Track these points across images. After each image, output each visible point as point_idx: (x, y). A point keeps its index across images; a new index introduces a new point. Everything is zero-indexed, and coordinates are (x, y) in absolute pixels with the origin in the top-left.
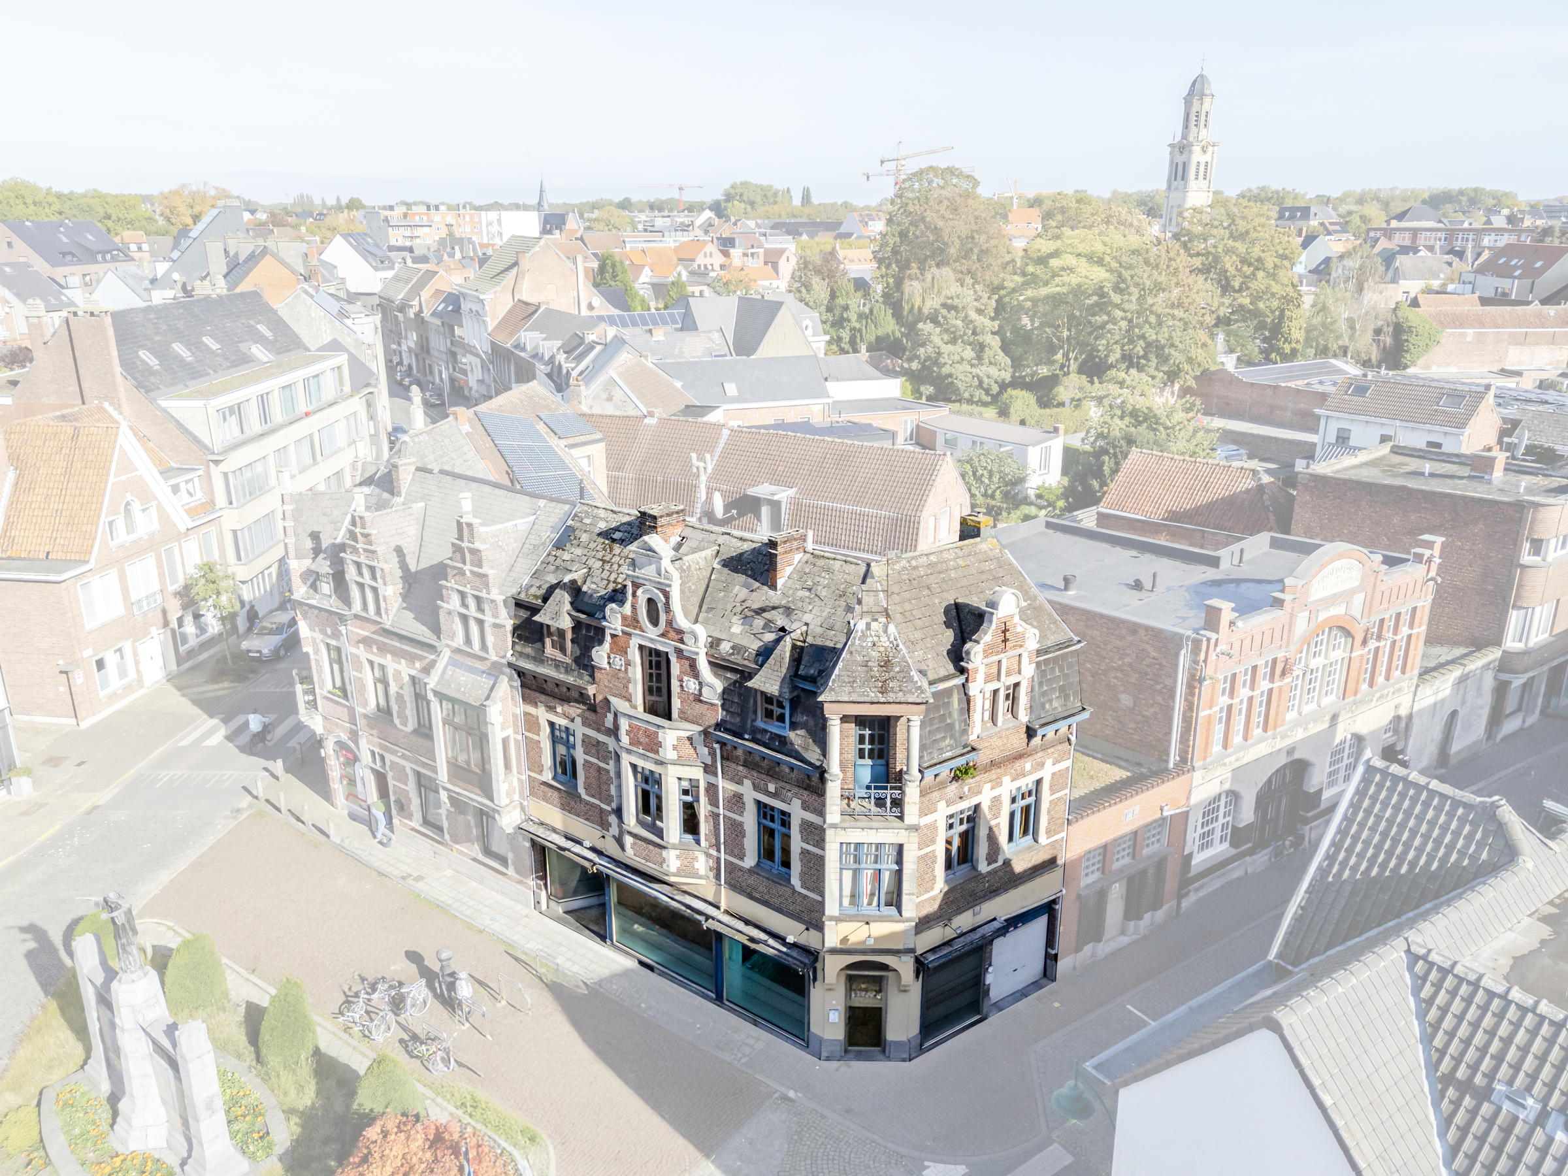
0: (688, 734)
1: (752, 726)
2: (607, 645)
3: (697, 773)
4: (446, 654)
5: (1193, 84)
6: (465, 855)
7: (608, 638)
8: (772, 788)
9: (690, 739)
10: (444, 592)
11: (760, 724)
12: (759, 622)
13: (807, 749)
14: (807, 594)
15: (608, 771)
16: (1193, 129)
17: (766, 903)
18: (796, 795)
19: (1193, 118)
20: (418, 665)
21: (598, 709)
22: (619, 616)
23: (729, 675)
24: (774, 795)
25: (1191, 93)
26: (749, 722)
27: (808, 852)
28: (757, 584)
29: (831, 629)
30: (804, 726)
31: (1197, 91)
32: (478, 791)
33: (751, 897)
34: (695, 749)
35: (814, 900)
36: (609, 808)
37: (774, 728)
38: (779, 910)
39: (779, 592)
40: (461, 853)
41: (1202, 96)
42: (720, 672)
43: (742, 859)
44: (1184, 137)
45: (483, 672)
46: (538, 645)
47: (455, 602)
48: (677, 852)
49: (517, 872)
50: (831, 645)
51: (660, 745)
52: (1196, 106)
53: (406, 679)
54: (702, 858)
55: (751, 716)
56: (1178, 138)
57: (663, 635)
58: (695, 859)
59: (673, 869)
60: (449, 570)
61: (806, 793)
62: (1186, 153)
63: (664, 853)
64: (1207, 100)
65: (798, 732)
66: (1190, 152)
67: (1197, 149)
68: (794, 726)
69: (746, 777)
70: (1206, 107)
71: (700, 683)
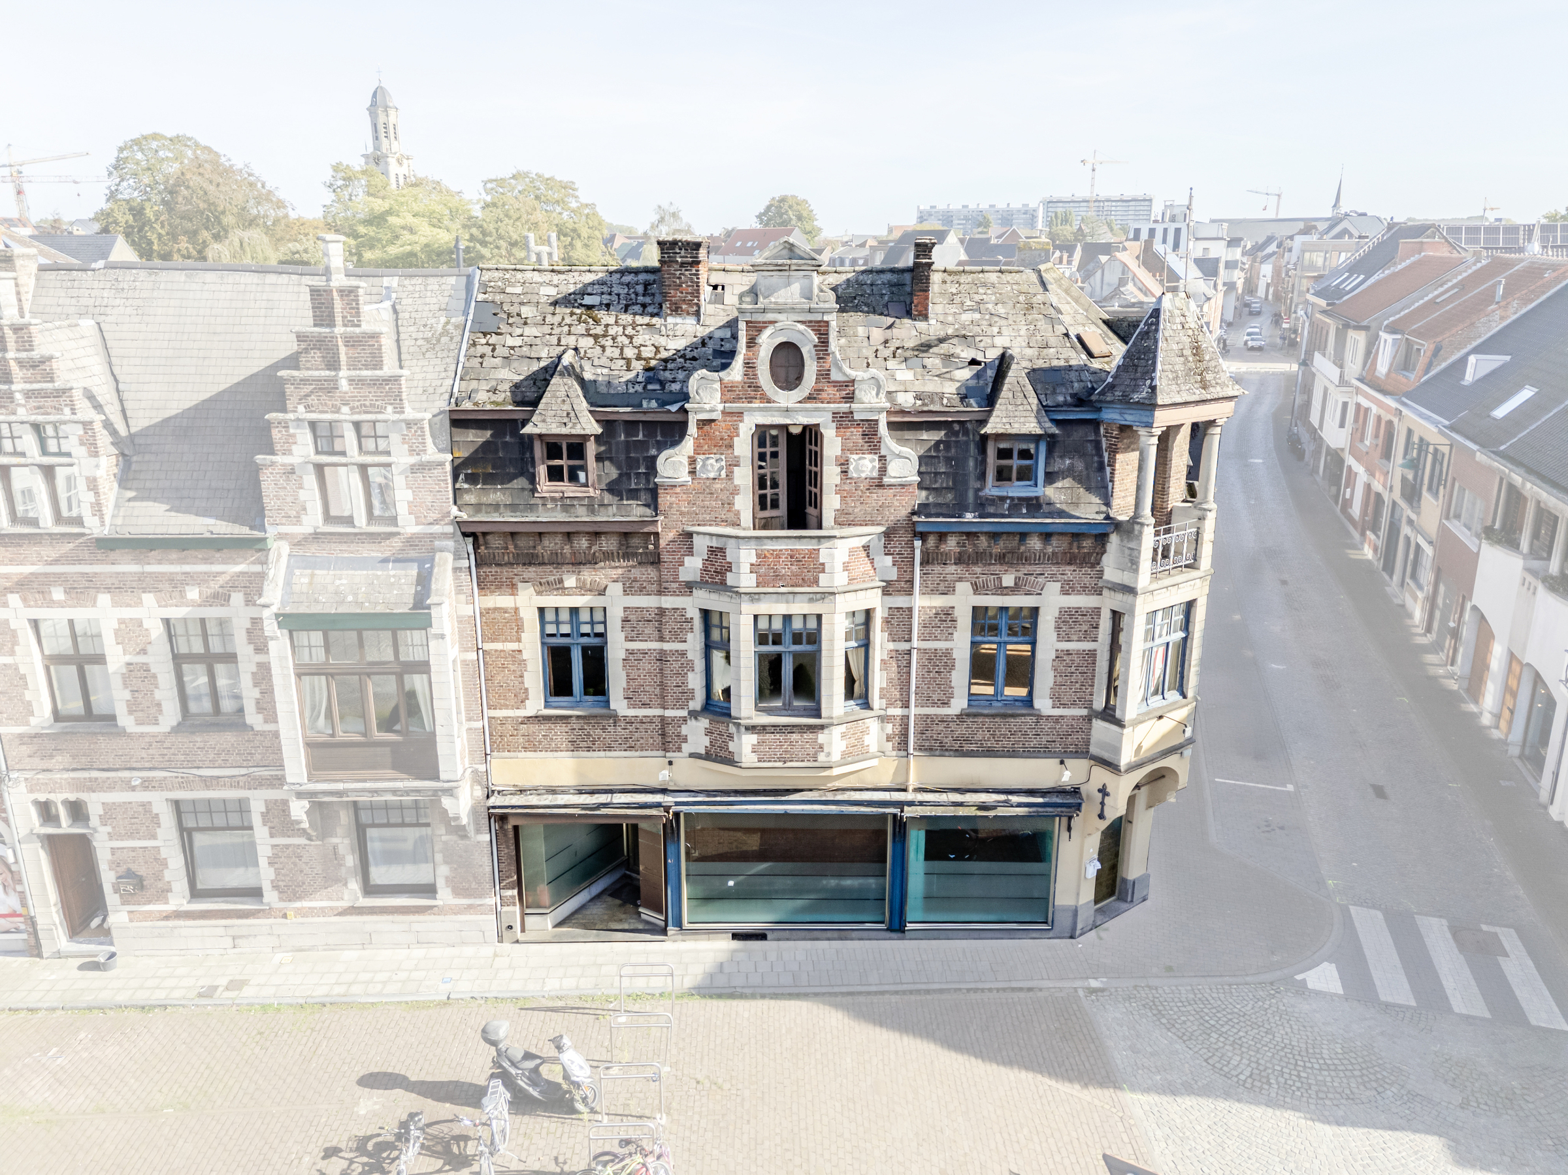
0: (864, 540)
1: (977, 497)
2: (688, 446)
3: (873, 600)
4: (280, 552)
5: (375, 95)
6: (322, 912)
7: (692, 429)
8: (1008, 580)
9: (866, 548)
10: (276, 434)
11: (991, 489)
12: (933, 361)
13: (1076, 504)
14: (977, 316)
15: (683, 654)
16: (385, 141)
17: (990, 753)
18: (1053, 578)
19: (382, 130)
20: (193, 594)
21: (665, 557)
22: (717, 386)
23: (925, 436)
24: (1015, 589)
25: (374, 104)
26: (971, 494)
27: (1068, 652)
28: (890, 320)
29: (1047, 347)
30: (1069, 473)
31: (378, 103)
32: (390, 773)
33: (961, 753)
34: (872, 562)
35: (1073, 718)
36: (684, 713)
37: (1017, 490)
38: (1012, 754)
39: (932, 322)
40: (311, 912)
41: (386, 109)
42: (909, 435)
43: (946, 704)
44: (377, 148)
45: (385, 561)
46: (521, 482)
47: (303, 448)
48: (843, 728)
49: (458, 892)
50: (1062, 363)
51: (822, 568)
52: (382, 119)
53: (157, 631)
54: (874, 726)
55: (974, 484)
56: (370, 150)
57: (810, 398)
58: (865, 732)
59: (836, 757)
60: (289, 389)
61: (1068, 569)
62: (382, 163)
63: (822, 737)
64: (392, 112)
65: (1059, 484)
66: (386, 163)
67: (392, 161)
68: (1050, 478)
69: (960, 580)
70: (392, 119)
71: (882, 458)
